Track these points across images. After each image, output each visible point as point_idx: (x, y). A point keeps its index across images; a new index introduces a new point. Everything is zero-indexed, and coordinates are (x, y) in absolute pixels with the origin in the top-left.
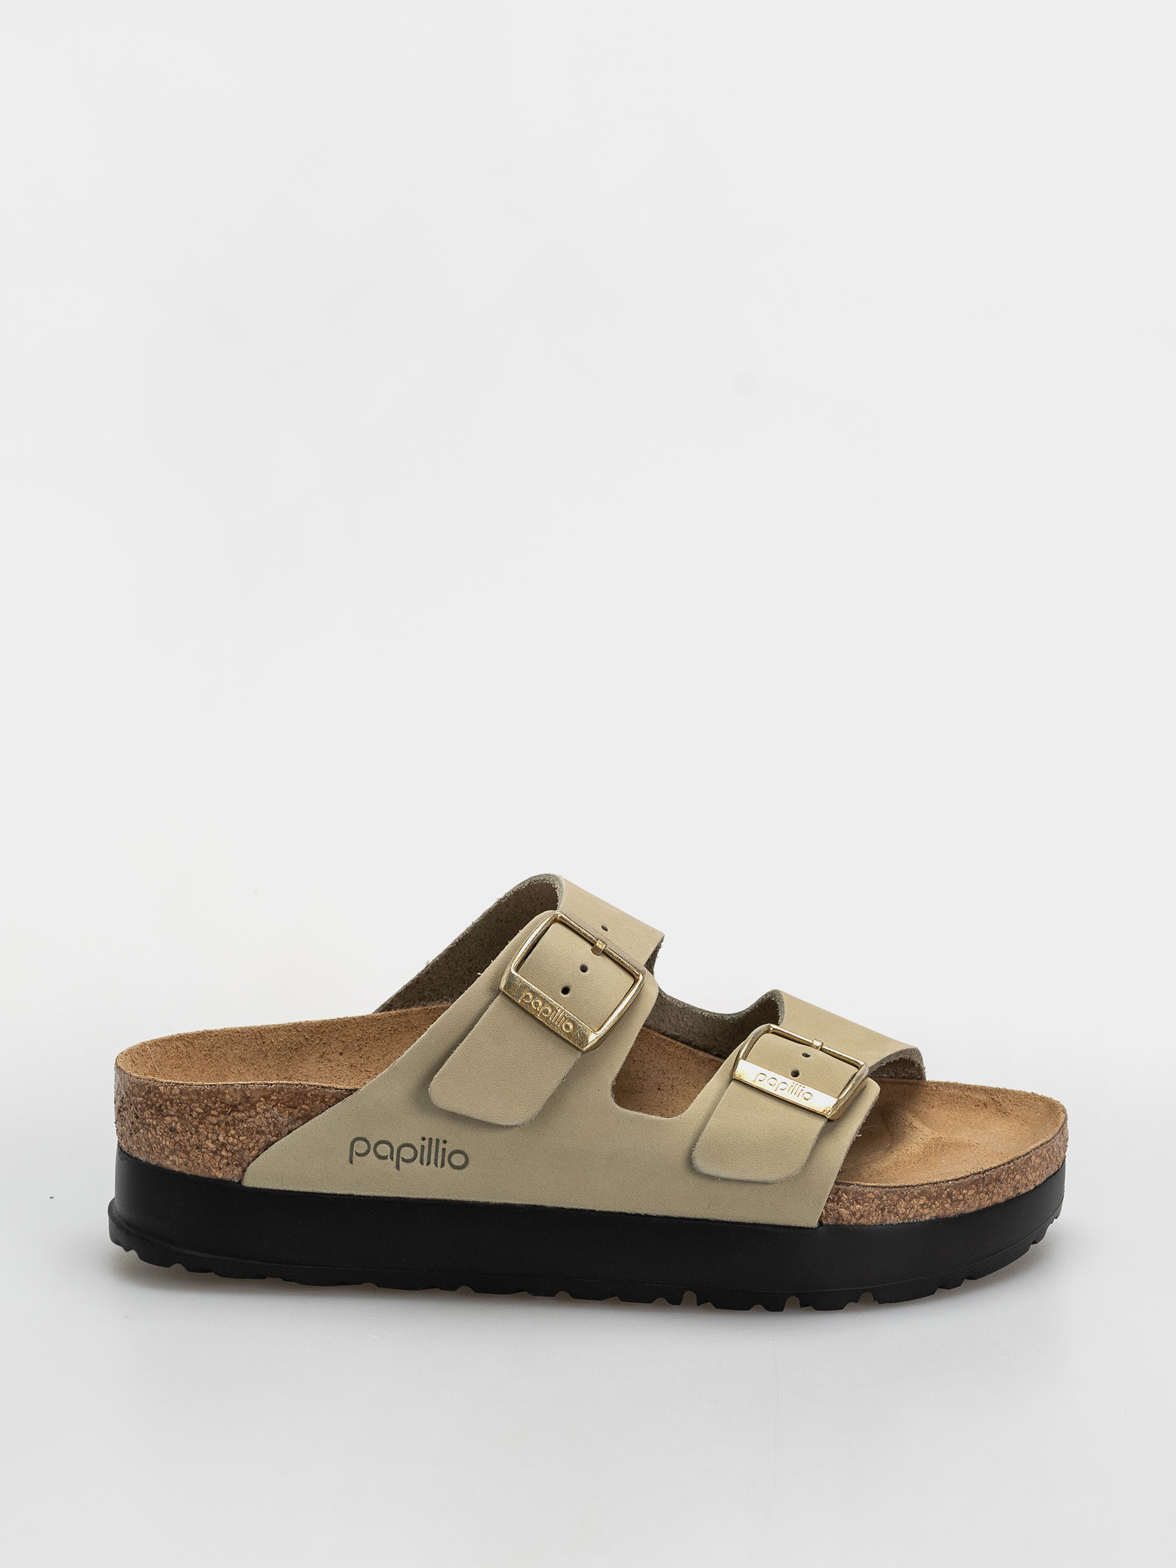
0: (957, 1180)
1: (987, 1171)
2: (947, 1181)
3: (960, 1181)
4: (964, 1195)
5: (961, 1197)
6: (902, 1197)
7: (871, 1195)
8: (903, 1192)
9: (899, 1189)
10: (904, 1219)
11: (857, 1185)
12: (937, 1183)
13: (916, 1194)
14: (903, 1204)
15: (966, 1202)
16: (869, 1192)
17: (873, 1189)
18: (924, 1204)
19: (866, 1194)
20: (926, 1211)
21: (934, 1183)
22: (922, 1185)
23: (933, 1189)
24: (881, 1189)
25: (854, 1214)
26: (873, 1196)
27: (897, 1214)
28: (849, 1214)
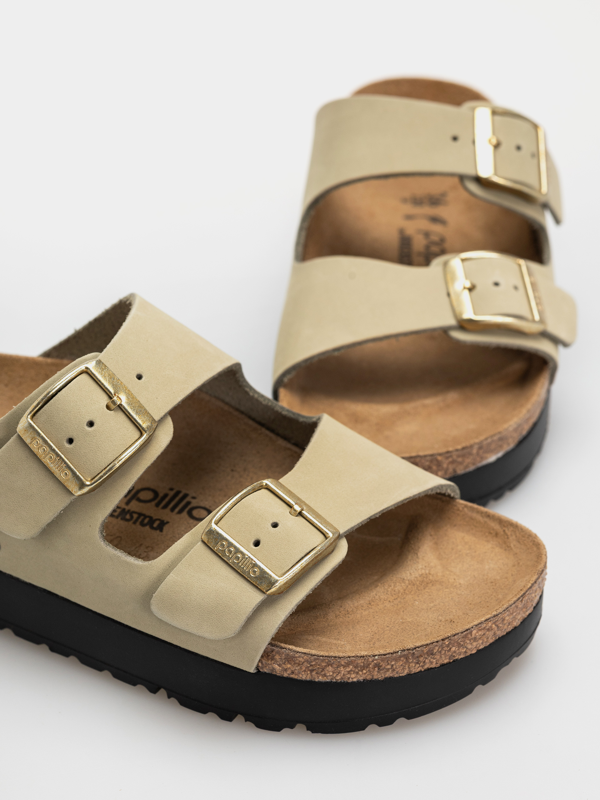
0: (385, 655)
1: (418, 647)
2: (374, 656)
3: (388, 656)
4: (392, 666)
5: (389, 667)
6: (329, 664)
7: (301, 659)
8: (331, 661)
9: (326, 658)
10: (332, 679)
11: (289, 649)
12: (363, 657)
13: (343, 663)
14: (330, 668)
15: (394, 670)
16: (299, 657)
17: (303, 655)
18: (351, 671)
19: (296, 657)
20: (353, 676)
21: (361, 657)
22: (349, 657)
23: (360, 661)
24: (310, 656)
25: (286, 670)
26: (303, 660)
27: (325, 675)
28: (282, 670)
